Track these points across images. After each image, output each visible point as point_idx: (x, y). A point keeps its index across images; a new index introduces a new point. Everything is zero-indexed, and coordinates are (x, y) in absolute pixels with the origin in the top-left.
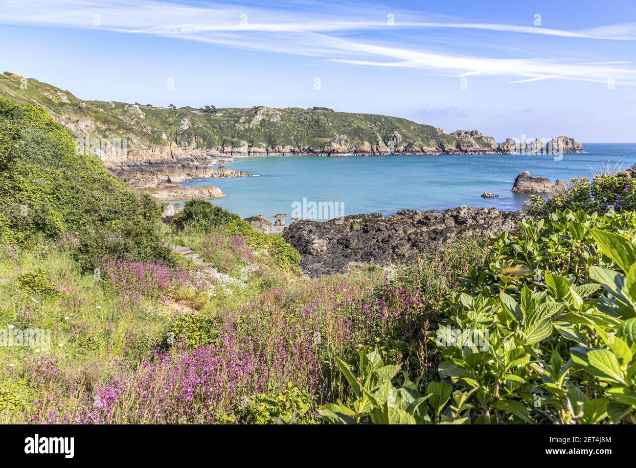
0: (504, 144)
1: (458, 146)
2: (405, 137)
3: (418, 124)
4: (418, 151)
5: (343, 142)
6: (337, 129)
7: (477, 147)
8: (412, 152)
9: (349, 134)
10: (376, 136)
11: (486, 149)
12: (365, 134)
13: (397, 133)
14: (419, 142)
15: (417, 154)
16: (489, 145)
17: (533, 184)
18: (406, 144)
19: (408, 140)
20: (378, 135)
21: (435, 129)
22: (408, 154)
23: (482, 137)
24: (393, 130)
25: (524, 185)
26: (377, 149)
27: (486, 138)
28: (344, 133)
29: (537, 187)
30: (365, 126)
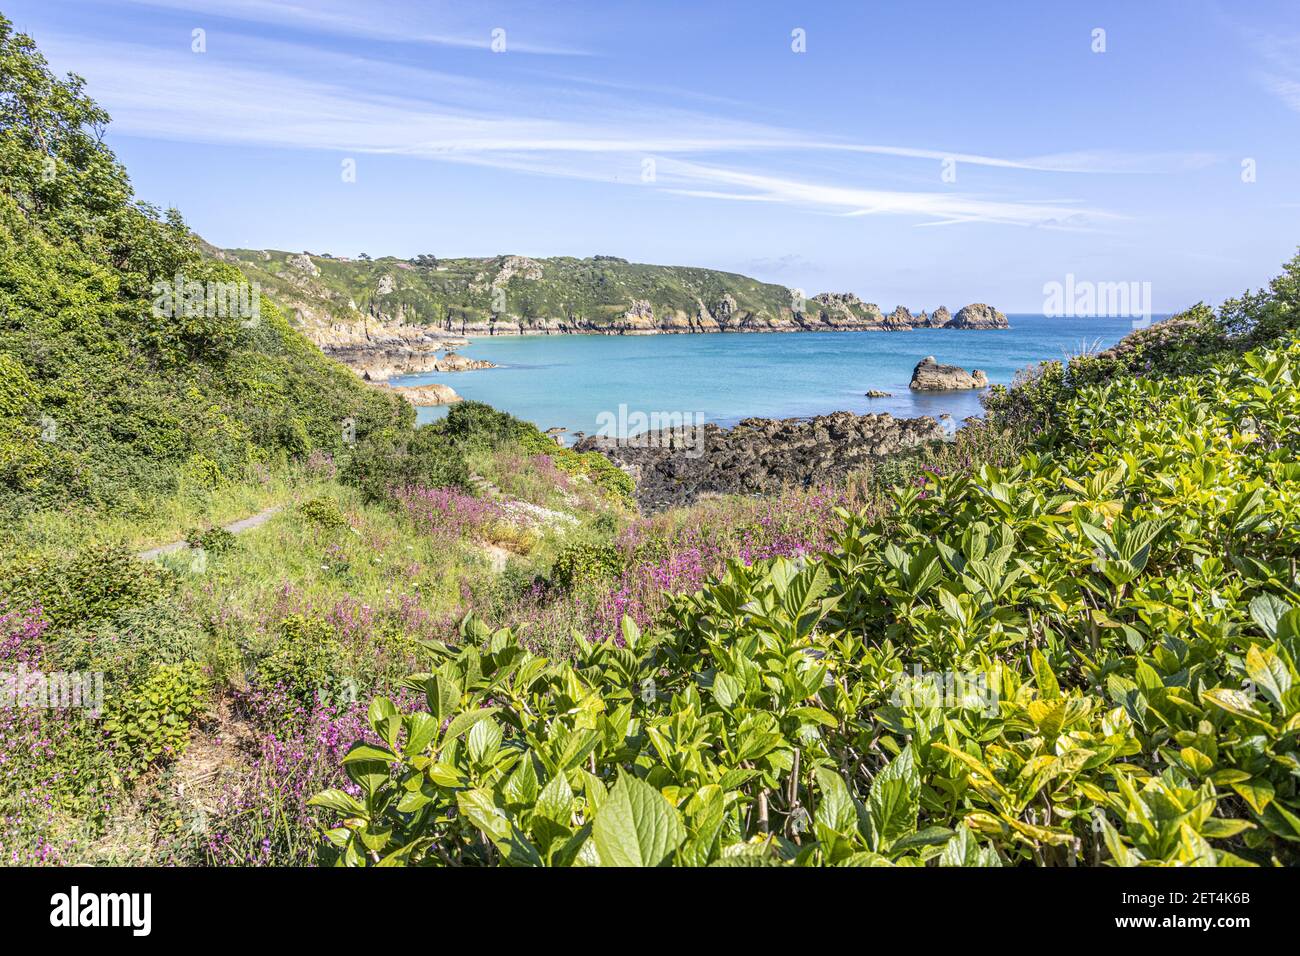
0: (893, 314)
1: (824, 318)
2: (741, 303)
3: (761, 283)
4: (763, 326)
5: (644, 312)
6: (634, 291)
7: (853, 318)
8: (753, 327)
9: (653, 299)
10: (696, 302)
11: (866, 322)
12: (678, 300)
13: (728, 297)
14: (764, 312)
15: (762, 330)
16: (870, 317)
17: (941, 376)
18: (743, 315)
19: (746, 308)
20: (700, 300)
21: (788, 292)
22: (747, 330)
23: (859, 304)
24: (722, 292)
25: (927, 378)
26: (698, 323)
27: (867, 306)
28: (644, 297)
29: (946, 381)
30: (678, 285)
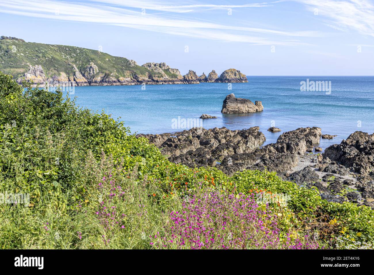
0: (187, 75)
1: (150, 77)
2: (101, 68)
3: (111, 56)
4: (115, 82)
5: (38, 73)
6: (31, 60)
7: (167, 77)
8: (109, 82)
9: (44, 65)
10: (73, 67)
11: (174, 79)
12: (61, 65)
13: (92, 64)
14: (114, 73)
15: (115, 84)
16: (175, 76)
17: (239, 105)
18: (103, 75)
19: (104, 71)
20: (74, 66)
21: (128, 61)
22: (106, 84)
23: (169, 69)
24: (89, 61)
25: (232, 106)
26: (74, 80)
27: (173, 70)
28: (38, 63)
29: (242, 108)
30: (61, 57)
